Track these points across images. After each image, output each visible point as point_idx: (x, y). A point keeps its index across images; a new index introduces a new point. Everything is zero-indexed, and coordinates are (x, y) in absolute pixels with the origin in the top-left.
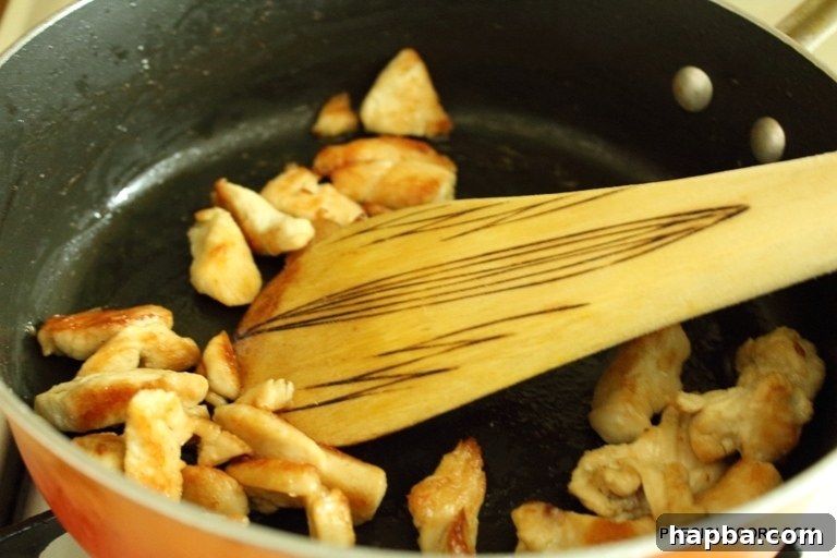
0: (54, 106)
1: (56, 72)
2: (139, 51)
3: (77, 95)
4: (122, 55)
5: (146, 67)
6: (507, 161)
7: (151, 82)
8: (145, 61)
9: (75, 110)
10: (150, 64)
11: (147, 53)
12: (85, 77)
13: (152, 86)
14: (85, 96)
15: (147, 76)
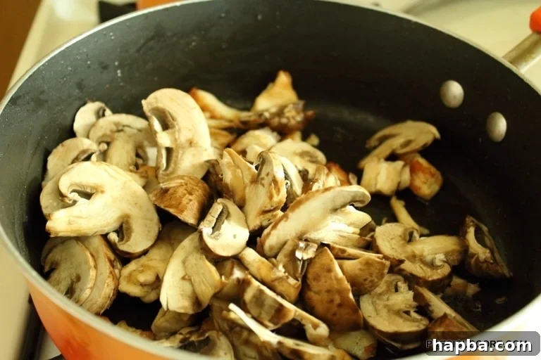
0: (63, 98)
1: (65, 77)
2: (115, 66)
3: (77, 91)
4: (105, 68)
5: (119, 75)
6: (339, 136)
7: (122, 84)
8: (119, 71)
9: (76, 100)
10: (122, 73)
11: (121, 66)
12: (82, 80)
13: (121, 87)
14: (82, 91)
15: (119, 80)
